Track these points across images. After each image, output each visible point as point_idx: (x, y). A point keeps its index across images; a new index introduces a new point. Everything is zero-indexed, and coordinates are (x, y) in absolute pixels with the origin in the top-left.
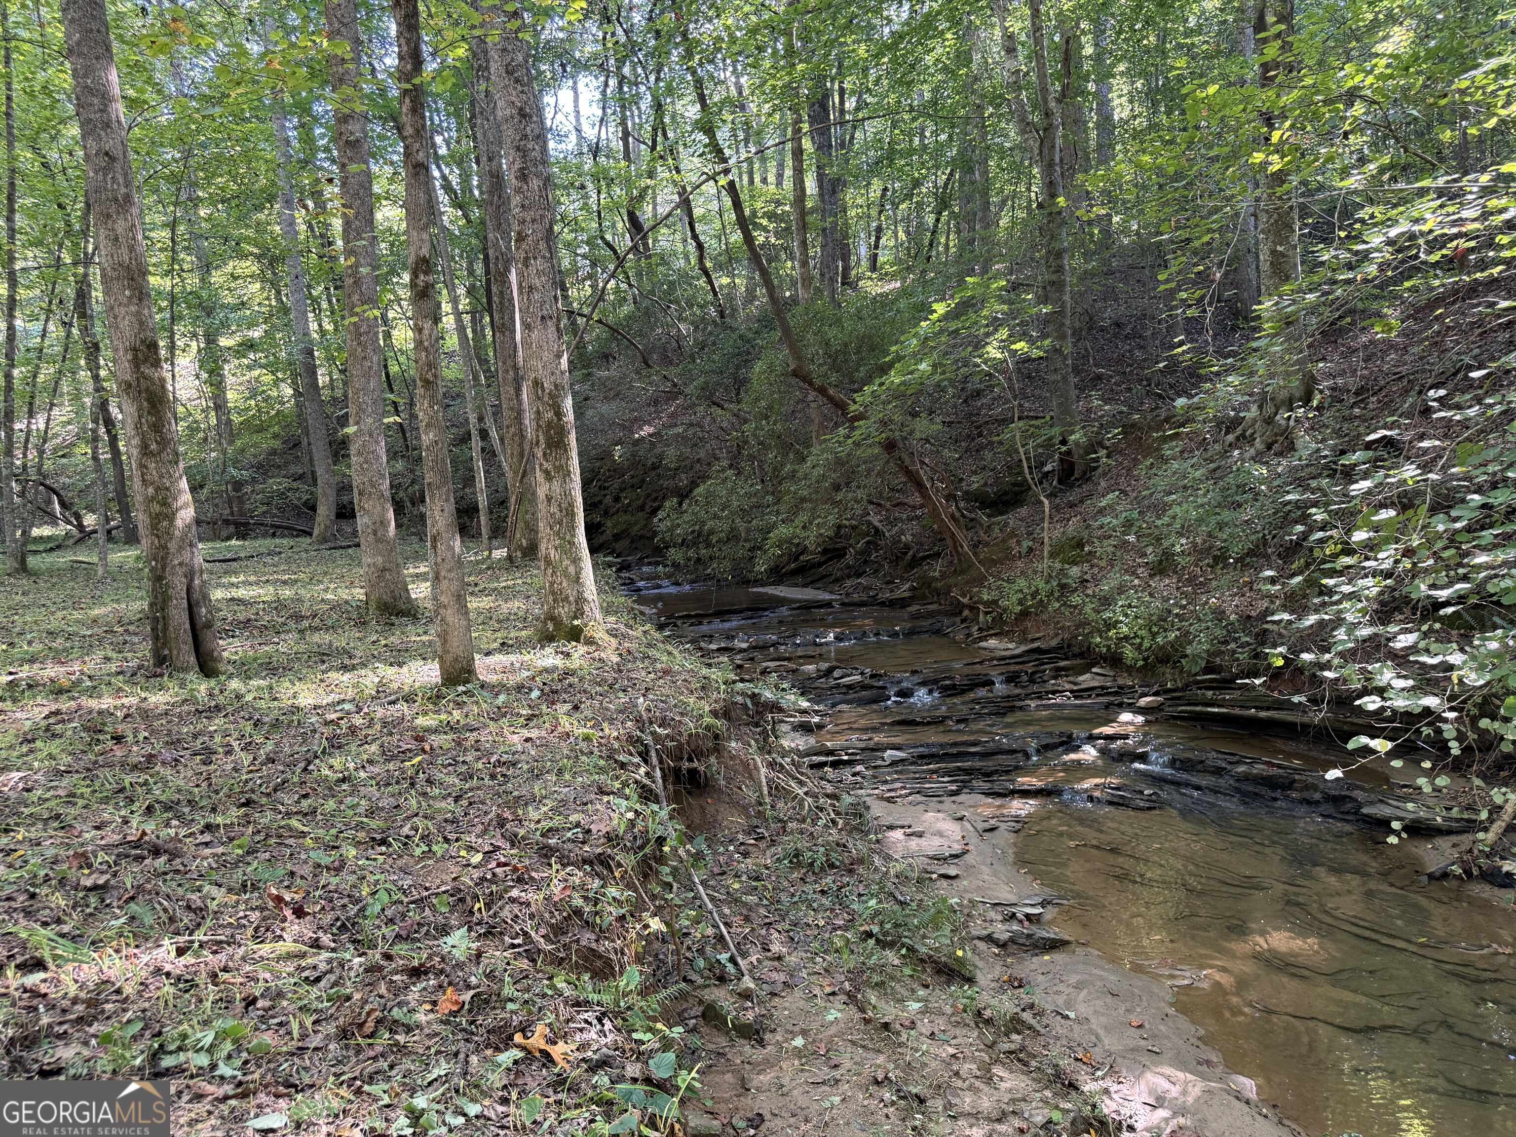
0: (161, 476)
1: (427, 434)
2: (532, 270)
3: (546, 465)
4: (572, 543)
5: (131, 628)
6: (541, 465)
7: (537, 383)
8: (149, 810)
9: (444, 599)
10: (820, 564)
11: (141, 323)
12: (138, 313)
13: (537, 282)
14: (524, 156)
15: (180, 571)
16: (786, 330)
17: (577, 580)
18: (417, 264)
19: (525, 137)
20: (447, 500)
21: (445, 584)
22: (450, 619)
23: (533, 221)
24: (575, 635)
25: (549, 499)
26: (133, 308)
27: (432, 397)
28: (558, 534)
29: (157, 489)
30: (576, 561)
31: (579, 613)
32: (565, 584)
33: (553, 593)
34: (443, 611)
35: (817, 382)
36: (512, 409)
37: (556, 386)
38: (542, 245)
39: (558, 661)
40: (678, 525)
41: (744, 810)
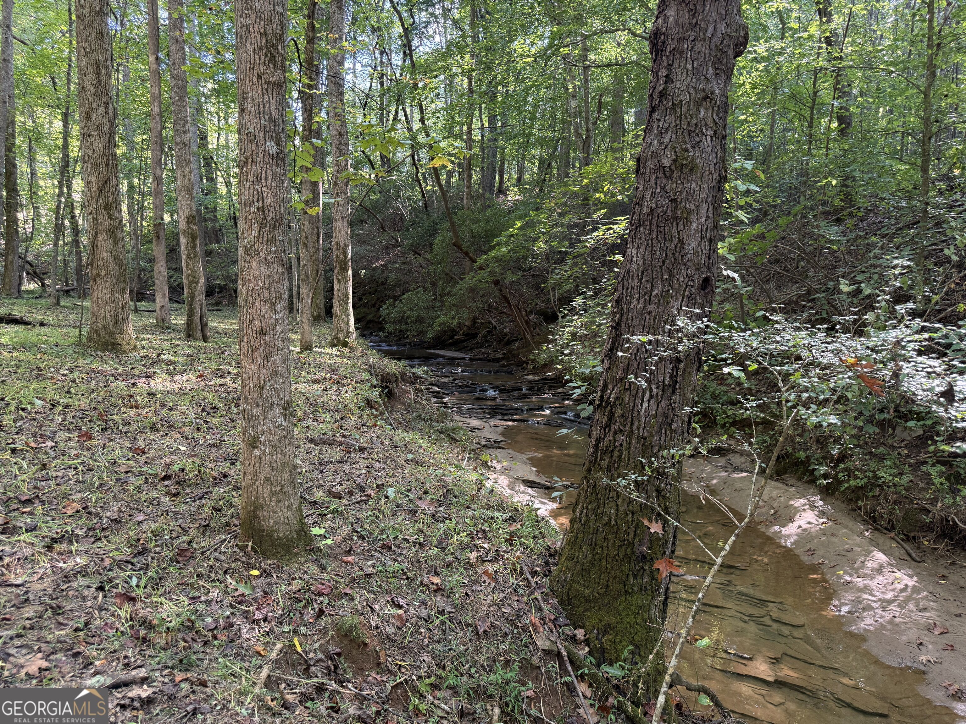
3: (338, 277)
4: (346, 309)
6: (336, 276)
7: (337, 243)
9: (304, 320)
10: (464, 341)
11: (192, 208)
12: (190, 204)
13: (341, 203)
14: (340, 152)
15: (199, 303)
16: (452, 224)
17: (347, 324)
19: (342, 144)
21: (304, 315)
22: (305, 328)
24: (345, 345)
25: (339, 290)
26: (189, 202)
28: (341, 304)
30: (348, 316)
31: (347, 336)
32: (342, 325)
33: (337, 328)
34: (303, 324)
35: (465, 249)
37: (345, 244)
38: (344, 188)
40: (392, 313)
41: (404, 404)
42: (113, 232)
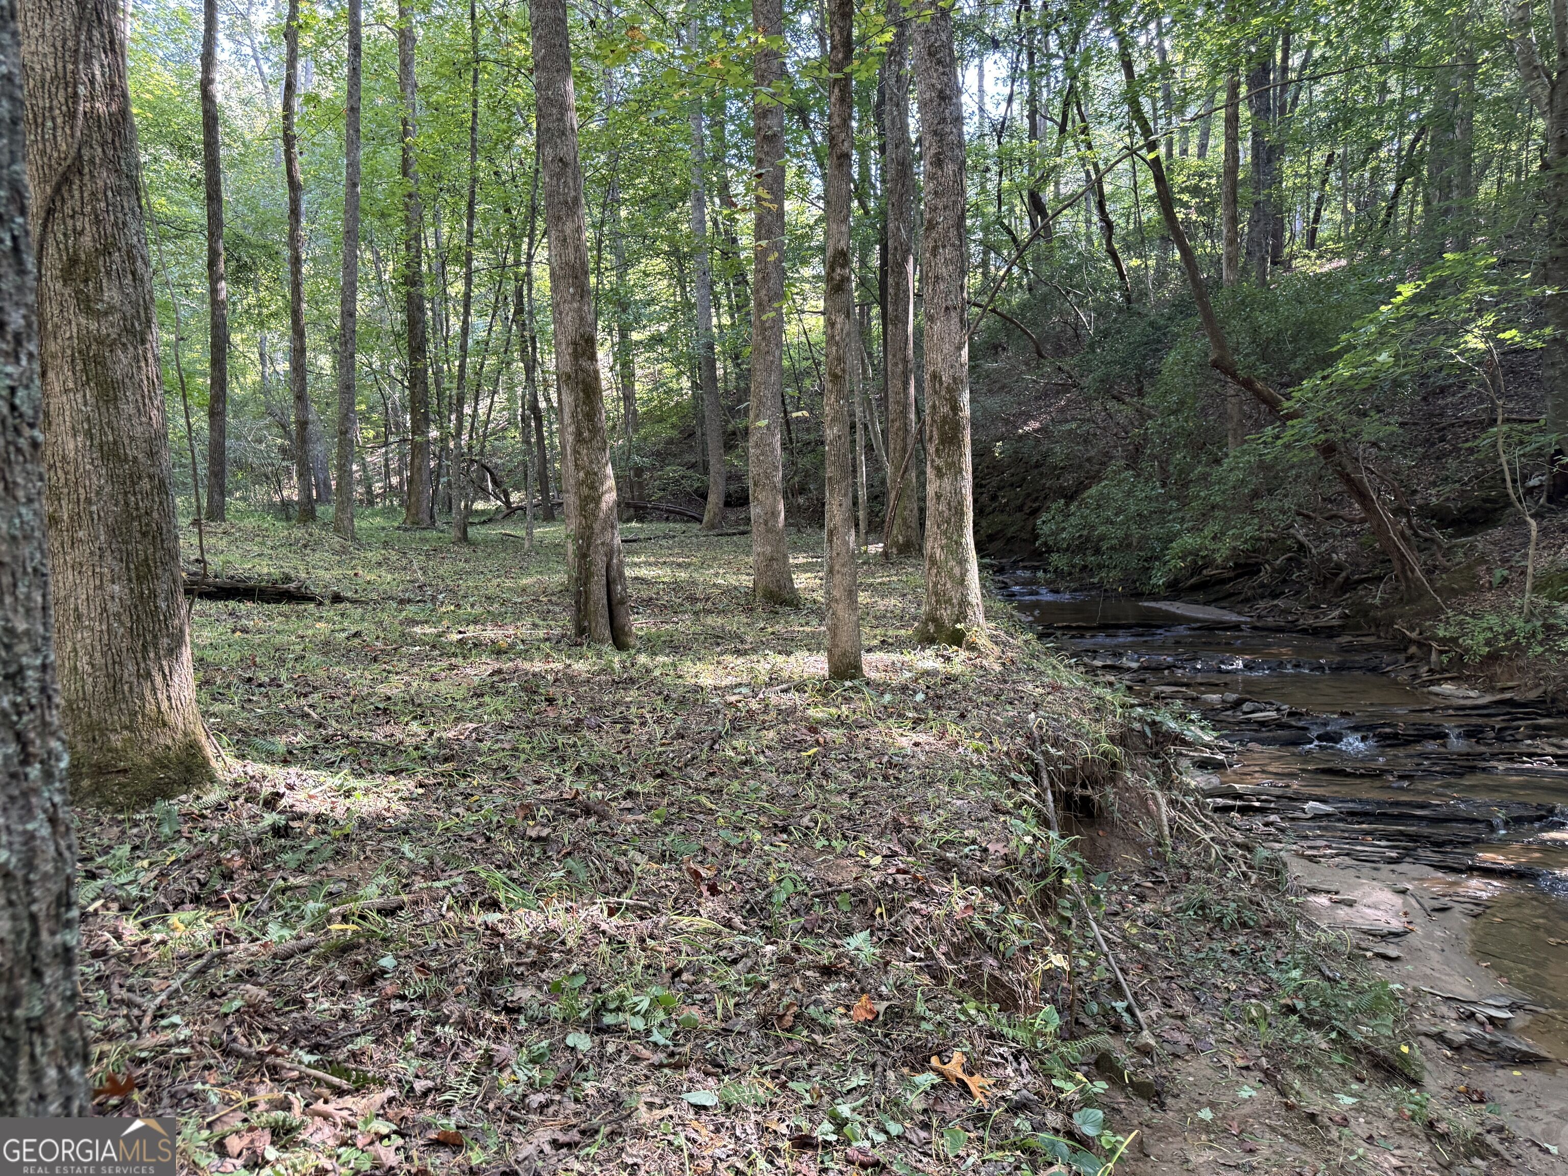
0: (591, 462)
1: (831, 428)
2: (940, 259)
3: (938, 461)
4: (959, 544)
5: (554, 599)
6: (933, 461)
7: (935, 377)
8: (579, 771)
9: (836, 593)
10: (1223, 582)
11: (582, 319)
12: (580, 309)
13: (943, 271)
14: (941, 141)
15: (602, 550)
16: (1209, 317)
17: (962, 581)
18: (834, 257)
19: (943, 120)
20: (845, 495)
21: (838, 578)
22: (840, 613)
23: (945, 208)
24: (957, 639)
25: (938, 496)
26: (575, 305)
27: (839, 391)
28: (945, 533)
29: (587, 474)
30: (962, 562)
31: (962, 616)
32: (949, 586)
33: (936, 594)
34: (834, 605)
35: (1242, 374)
36: (898, 403)
37: (954, 379)
38: (953, 233)
39: (939, 665)
40: (1064, 529)
41: (1141, 848)
42: (99, 361)
